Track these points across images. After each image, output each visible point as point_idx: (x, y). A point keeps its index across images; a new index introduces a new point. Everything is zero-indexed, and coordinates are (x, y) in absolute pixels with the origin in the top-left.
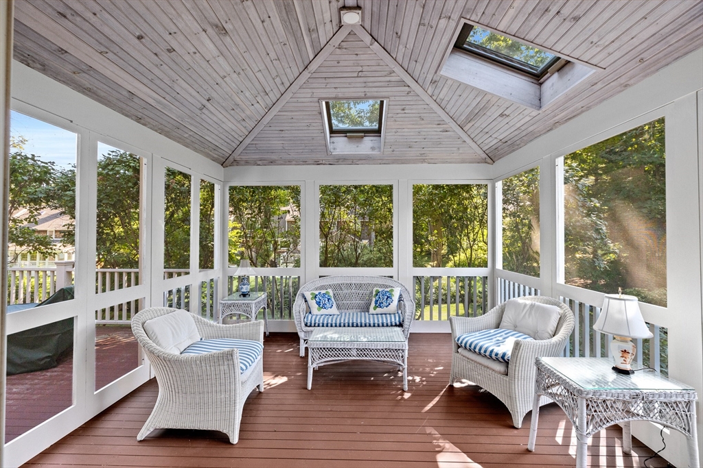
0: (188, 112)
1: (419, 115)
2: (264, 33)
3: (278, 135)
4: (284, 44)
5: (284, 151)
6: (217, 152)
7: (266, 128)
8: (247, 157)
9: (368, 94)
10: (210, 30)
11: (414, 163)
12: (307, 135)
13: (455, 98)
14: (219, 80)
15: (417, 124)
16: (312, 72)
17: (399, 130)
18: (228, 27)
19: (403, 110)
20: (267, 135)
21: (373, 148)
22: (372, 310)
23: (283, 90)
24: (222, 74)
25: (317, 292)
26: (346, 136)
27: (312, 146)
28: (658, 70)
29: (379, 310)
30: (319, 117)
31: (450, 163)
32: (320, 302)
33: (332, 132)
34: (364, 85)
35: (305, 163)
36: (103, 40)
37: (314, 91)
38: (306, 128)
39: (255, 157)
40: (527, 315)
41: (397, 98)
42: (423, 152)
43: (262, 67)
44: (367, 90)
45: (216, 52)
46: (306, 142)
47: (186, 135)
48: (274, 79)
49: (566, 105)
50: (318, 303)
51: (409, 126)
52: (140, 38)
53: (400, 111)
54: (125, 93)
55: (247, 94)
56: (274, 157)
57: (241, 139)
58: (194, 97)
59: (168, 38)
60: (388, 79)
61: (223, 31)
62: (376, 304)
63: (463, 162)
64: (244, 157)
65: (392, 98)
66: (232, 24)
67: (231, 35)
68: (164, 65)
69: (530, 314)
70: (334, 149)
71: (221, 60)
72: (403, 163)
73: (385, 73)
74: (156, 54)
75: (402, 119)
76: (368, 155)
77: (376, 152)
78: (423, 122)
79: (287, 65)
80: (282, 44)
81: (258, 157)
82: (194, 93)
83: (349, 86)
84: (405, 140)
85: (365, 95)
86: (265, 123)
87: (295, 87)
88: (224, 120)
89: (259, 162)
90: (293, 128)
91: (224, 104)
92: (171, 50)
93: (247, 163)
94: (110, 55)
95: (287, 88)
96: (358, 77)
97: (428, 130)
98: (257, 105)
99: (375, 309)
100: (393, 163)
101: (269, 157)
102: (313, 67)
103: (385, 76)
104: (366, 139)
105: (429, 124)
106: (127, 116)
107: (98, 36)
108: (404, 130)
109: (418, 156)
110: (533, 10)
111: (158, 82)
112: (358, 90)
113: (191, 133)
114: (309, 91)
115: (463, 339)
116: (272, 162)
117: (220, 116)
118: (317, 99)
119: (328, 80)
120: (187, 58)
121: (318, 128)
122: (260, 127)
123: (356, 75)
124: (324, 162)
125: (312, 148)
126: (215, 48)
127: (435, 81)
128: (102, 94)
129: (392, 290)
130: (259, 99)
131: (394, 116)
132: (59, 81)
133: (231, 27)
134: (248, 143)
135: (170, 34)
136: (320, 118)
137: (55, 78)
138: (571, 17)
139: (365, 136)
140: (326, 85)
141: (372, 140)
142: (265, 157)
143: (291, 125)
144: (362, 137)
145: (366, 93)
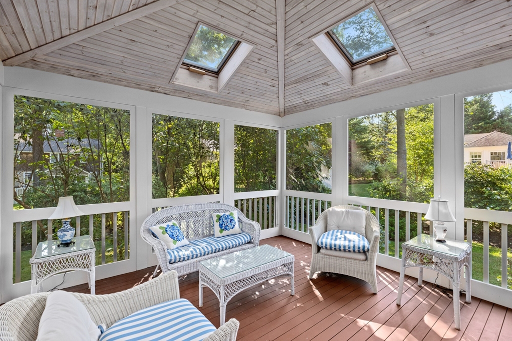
1: (266, 68)
3: (124, 46)
5: (120, 66)
6: (13, 39)
7: (114, 32)
8: (59, 61)
9: (245, 35)
11: (236, 107)
12: (160, 56)
13: (305, 62)
17: (245, 76)
19: (259, 59)
20: (109, 41)
21: (211, 87)
25: (165, 226)
26: (188, 69)
27: (159, 70)
28: (431, 79)
29: (225, 233)
31: (260, 111)
34: (246, 24)
35: (138, 86)
37: (201, 10)
38: (164, 48)
39: (71, 63)
40: (346, 218)
41: (263, 48)
42: (248, 99)
44: (246, 30)
46: (155, 63)
49: (369, 87)
51: (254, 75)
53: (256, 60)
56: (101, 70)
60: (267, 27)
62: (221, 227)
63: (267, 113)
64: (53, 60)
65: (259, 47)
69: (348, 217)
73: (269, 22)
75: (253, 67)
76: (206, 92)
77: (213, 91)
78: (265, 74)
81: (77, 64)
83: (235, 20)
84: (243, 86)
85: (242, 35)
86: (117, 25)
89: (73, 72)
90: (149, 43)
93: (54, 68)
96: (247, 15)
97: (264, 82)
99: (221, 232)
100: (221, 104)
101: (94, 68)
103: (268, 24)
105: (267, 77)
108: (248, 77)
109: (243, 102)
110: (418, 19)
112: (239, 27)
114: (196, 7)
116: (94, 76)
118: (196, 20)
119: (220, 5)
121: (177, 52)
122: (108, 26)
123: (247, 11)
125: (157, 71)
127: (301, 45)
129: (232, 214)
131: (250, 63)
134: (75, 41)
136: (187, 41)
138: (430, 32)
139: (206, 74)
140: (215, 10)
141: (210, 80)
142: (87, 66)
143: (149, 38)
144: (203, 74)
145: (243, 33)
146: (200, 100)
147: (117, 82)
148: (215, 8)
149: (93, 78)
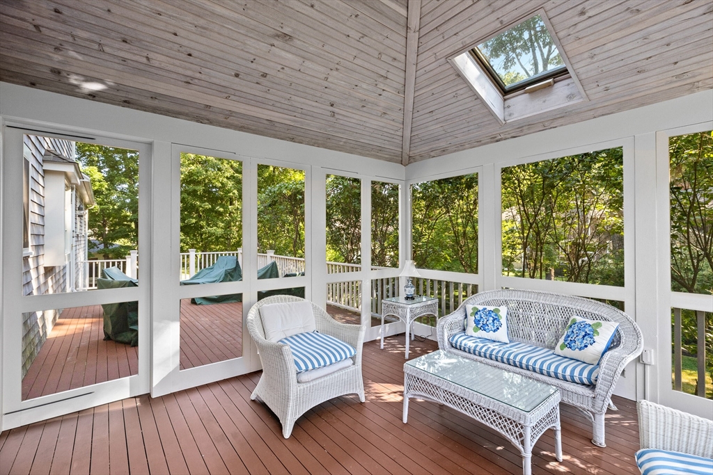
0: (324, 122)
1: (623, 7)
2: (323, 17)
3: (430, 119)
4: (357, 16)
5: (448, 135)
6: (385, 152)
8: (418, 151)
9: (506, 19)
10: (275, 42)
11: (669, 98)
12: (461, 108)
14: (326, 84)
15: (629, 26)
16: (418, 29)
17: (597, 51)
18: (287, 30)
19: (582, 13)
20: (422, 122)
21: (570, 97)
22: (558, 350)
23: (402, 66)
24: (323, 76)
25: (480, 308)
26: (526, 92)
27: (475, 120)
29: (567, 352)
30: (459, 81)
32: (479, 321)
33: (505, 92)
34: (489, 10)
35: (480, 143)
36: (220, 88)
37: (435, 50)
38: (454, 100)
39: (425, 149)
42: (679, 72)
43: (355, 53)
44: (499, 14)
45: (300, 60)
46: (465, 117)
47: (341, 143)
48: (379, 59)
50: (476, 322)
51: (613, 37)
52: (237, 75)
53: (577, 19)
54: (266, 122)
55: (364, 86)
56: (443, 144)
57: (400, 134)
58: (316, 107)
59: (253, 66)
61: (286, 37)
62: (566, 340)
64: (416, 151)
66: (288, 26)
67: (297, 37)
68: (271, 90)
70: (510, 115)
71: (307, 63)
72: (643, 105)
74: (257, 83)
75: (590, 31)
76: (563, 109)
77: (577, 101)
78: (641, 15)
79: (381, 38)
80: (353, 16)
81: (427, 148)
82: (315, 104)
84: (621, 63)
85: (501, 22)
86: (411, 110)
87: (412, 57)
88: (364, 119)
89: (432, 154)
90: (441, 105)
91: (350, 105)
92: (264, 75)
93: (422, 157)
94: (232, 97)
95: (404, 61)
96: (474, 3)
97: (666, 24)
98: (384, 94)
99: (562, 348)
100: (619, 110)
101: (437, 145)
102: (414, 22)
104: (557, 85)
105: (660, 12)
106: (282, 139)
107: (214, 87)
108: (606, 48)
109: (671, 82)
111: (279, 105)
112: (486, 21)
113: (344, 140)
114: (430, 53)
115: (650, 460)
116: (444, 151)
117: (357, 117)
118: (443, 59)
119: (442, 29)
120: (280, 75)
122: (409, 115)
124: (502, 136)
125: (477, 122)
126: (294, 56)
128: (253, 128)
129: (599, 325)
130: (381, 86)
131: (571, 31)
132: (224, 127)
133: (290, 29)
134: (409, 135)
135: (252, 62)
136: (462, 81)
137: (220, 126)
139: (555, 82)
140: (443, 37)
141: (568, 85)
142: (434, 146)
143: (436, 102)
144: (549, 85)
145: (500, 19)
146: (570, 123)
147: (461, 148)
148: (441, 36)
149: (444, 153)
